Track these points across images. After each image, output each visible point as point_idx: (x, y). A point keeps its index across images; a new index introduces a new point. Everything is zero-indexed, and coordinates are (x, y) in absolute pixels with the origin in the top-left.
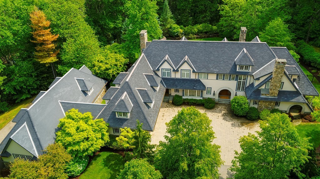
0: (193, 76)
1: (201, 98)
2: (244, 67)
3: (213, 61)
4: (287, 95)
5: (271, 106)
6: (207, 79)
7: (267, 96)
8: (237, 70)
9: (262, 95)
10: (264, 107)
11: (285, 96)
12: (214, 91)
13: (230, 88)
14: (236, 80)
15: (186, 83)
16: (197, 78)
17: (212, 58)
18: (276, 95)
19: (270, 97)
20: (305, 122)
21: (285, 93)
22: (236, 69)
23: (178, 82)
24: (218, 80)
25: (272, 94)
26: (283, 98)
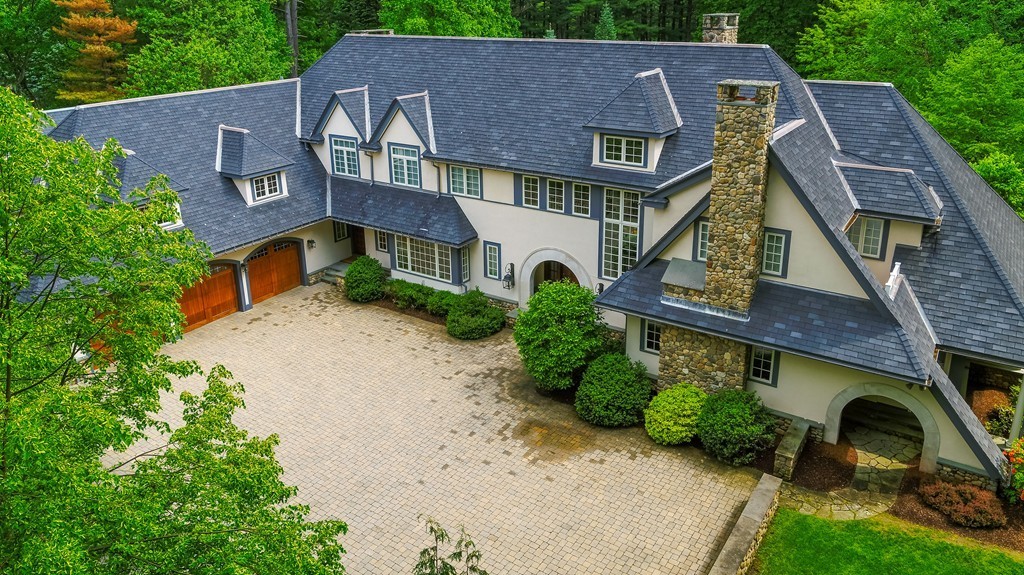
0: (430, 181)
1: (456, 290)
2: (624, 147)
3: (510, 115)
4: (811, 316)
5: (721, 369)
6: (482, 199)
7: (695, 304)
8: (596, 162)
9: (667, 295)
10: (686, 371)
11: (798, 319)
12: (512, 265)
13: (572, 259)
14: (597, 215)
15: (402, 205)
16: (444, 190)
17: (514, 103)
18: (740, 304)
19: (710, 308)
20: (912, 517)
21: (801, 303)
22: (590, 157)
23: (374, 200)
24: (521, 205)
25: (718, 291)
26: (782, 326)
